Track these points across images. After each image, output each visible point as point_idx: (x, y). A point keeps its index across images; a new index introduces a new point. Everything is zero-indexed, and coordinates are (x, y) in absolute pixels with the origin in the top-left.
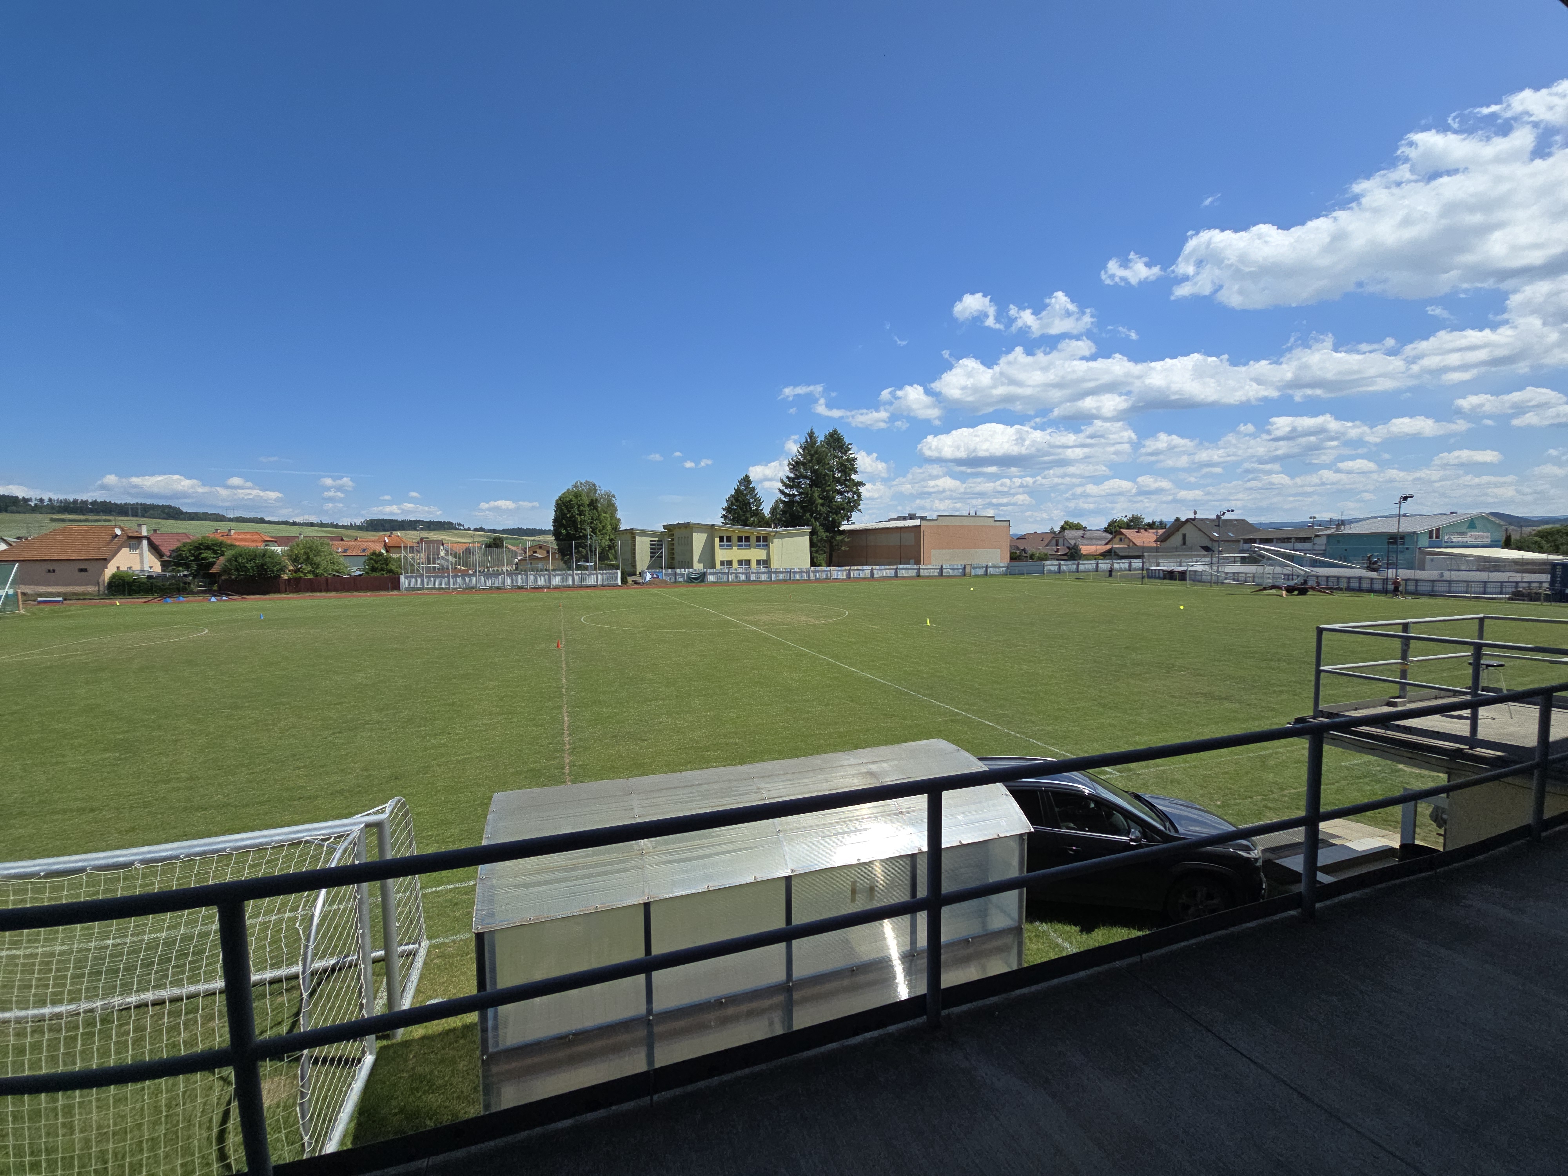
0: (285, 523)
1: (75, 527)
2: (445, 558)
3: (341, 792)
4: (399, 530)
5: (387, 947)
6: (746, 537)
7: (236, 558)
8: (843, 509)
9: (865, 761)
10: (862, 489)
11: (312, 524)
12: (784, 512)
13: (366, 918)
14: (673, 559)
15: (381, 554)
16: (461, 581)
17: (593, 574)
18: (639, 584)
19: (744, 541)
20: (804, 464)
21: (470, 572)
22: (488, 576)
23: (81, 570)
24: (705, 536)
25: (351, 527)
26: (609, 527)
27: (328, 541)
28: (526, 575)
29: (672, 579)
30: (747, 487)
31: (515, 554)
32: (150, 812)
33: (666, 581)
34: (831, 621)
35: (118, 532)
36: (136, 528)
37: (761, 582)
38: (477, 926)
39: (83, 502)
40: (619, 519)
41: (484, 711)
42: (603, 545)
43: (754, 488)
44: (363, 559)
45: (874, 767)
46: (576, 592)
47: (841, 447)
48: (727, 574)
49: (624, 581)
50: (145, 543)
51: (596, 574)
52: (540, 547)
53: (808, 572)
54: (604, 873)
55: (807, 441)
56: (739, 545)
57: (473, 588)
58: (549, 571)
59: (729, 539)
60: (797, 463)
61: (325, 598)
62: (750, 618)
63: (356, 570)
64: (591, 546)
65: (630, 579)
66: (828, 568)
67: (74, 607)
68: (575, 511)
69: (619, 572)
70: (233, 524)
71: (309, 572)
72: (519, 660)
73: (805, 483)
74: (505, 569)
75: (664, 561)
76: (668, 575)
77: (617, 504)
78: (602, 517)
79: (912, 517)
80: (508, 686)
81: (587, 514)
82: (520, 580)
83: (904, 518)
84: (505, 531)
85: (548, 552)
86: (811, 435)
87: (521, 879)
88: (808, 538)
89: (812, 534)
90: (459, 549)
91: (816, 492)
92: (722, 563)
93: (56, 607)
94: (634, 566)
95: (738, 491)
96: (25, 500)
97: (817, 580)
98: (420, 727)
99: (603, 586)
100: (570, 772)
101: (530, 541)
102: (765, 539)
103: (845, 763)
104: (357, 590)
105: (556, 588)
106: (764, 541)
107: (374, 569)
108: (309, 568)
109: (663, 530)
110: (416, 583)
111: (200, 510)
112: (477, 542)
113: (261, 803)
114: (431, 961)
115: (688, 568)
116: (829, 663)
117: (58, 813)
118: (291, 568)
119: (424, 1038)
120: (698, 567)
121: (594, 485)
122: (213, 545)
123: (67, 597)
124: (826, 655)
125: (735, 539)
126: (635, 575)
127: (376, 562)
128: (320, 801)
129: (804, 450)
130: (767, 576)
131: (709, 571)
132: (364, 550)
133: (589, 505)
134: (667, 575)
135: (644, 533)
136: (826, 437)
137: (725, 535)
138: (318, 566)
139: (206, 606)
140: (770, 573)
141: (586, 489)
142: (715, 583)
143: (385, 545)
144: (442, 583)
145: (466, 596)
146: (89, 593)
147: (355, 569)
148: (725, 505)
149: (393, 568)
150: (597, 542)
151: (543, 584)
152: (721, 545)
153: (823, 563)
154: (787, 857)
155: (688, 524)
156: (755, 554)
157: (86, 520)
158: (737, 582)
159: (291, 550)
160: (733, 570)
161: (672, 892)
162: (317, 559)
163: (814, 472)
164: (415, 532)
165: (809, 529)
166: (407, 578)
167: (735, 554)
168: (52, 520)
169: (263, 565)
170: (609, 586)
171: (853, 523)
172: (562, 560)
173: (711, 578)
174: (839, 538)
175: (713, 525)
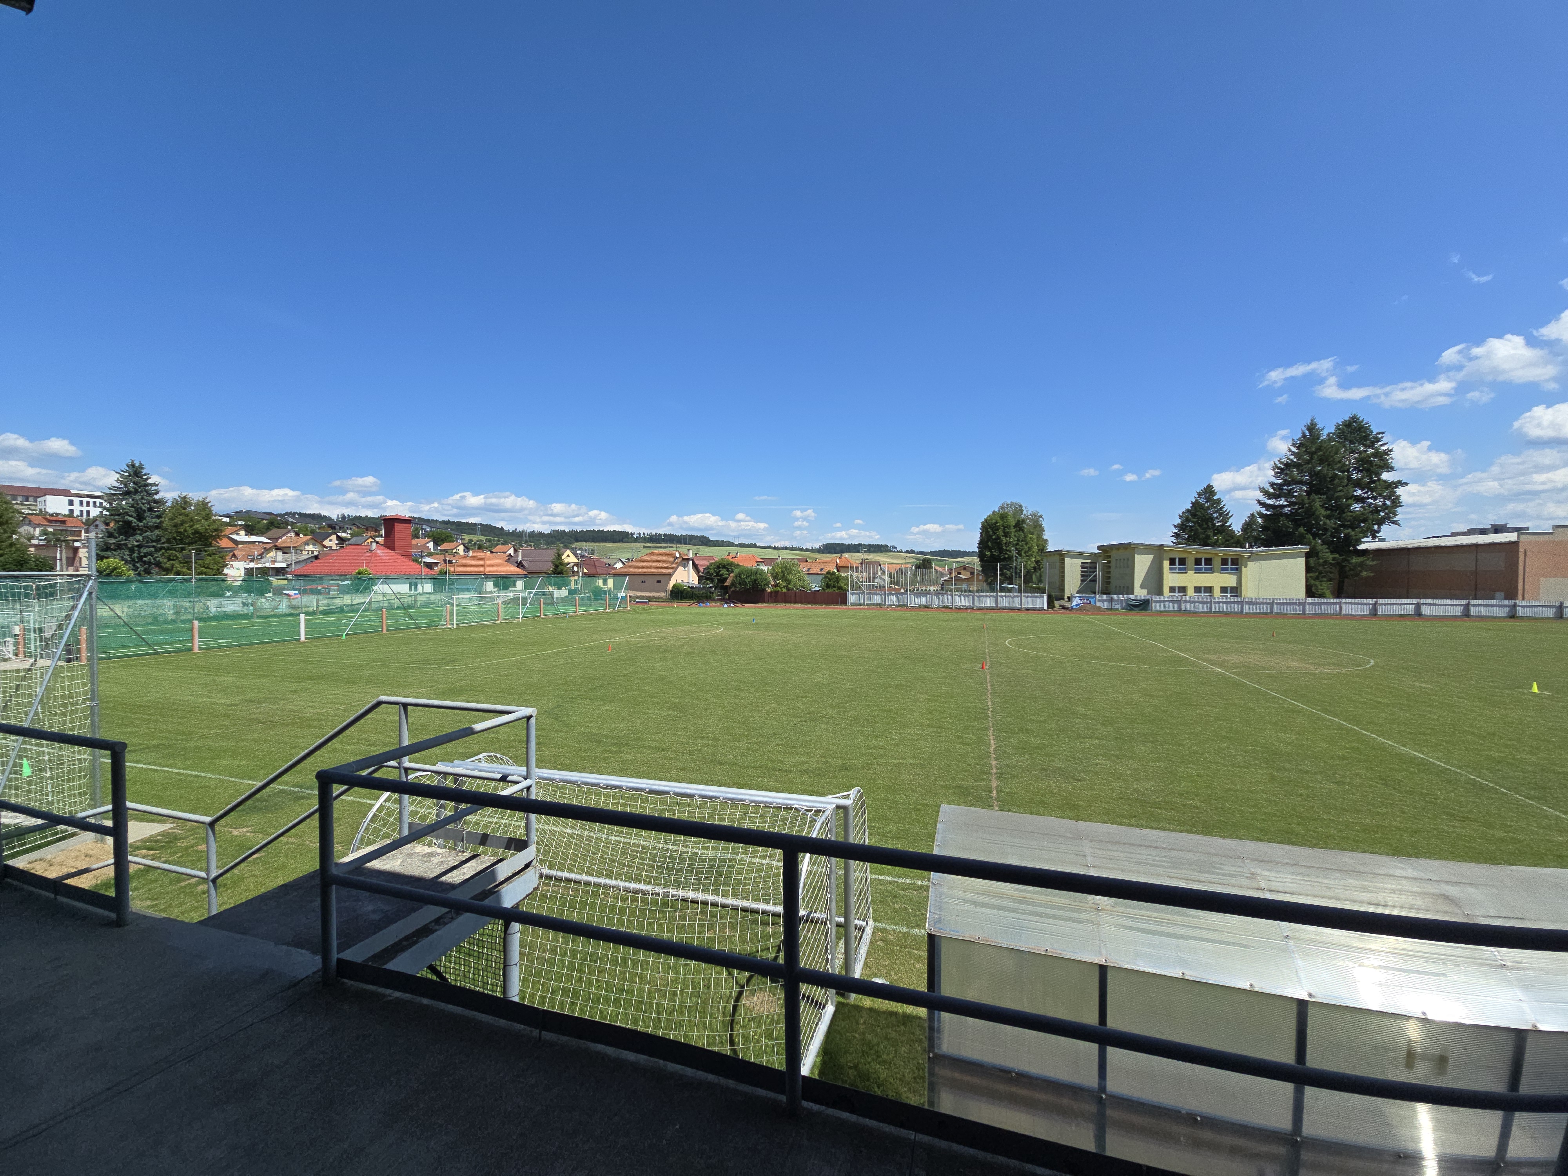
0: (769, 547)
1: (656, 551)
2: (883, 579)
3: (806, 771)
4: (847, 552)
5: (847, 917)
6: (1206, 559)
7: (739, 575)
8: (1364, 521)
9: (1434, 877)
10: (1399, 491)
11: (786, 548)
12: (1265, 528)
13: (834, 886)
14: (1109, 583)
15: (834, 573)
16: (894, 599)
17: (1018, 597)
18: (1067, 609)
19: (1204, 564)
20: (1297, 465)
21: (902, 591)
22: (918, 595)
23: (659, 582)
24: (1149, 558)
25: (812, 550)
26: (1035, 549)
27: (797, 562)
28: (952, 596)
29: (1107, 605)
30: (1208, 499)
31: (941, 575)
32: (693, 759)
33: (1099, 608)
34: (1344, 670)
35: (677, 555)
36: (686, 552)
37: (1227, 614)
38: (929, 927)
39: (660, 535)
40: (1046, 540)
41: (916, 721)
42: (1029, 567)
43: (1219, 500)
44: (820, 577)
45: (1452, 891)
46: (999, 614)
47: (1366, 438)
48: (1179, 602)
49: (1051, 605)
50: (691, 562)
51: (1021, 597)
52: (965, 569)
53: (1303, 605)
54: (1054, 917)
55: (1304, 436)
56: (1196, 569)
57: (904, 605)
58: (973, 591)
59: (1182, 561)
60: (1287, 465)
61: (794, 608)
62: (1213, 657)
63: (815, 587)
64: (1016, 568)
65: (1057, 604)
66: (1337, 600)
67: (653, 606)
68: (1000, 532)
69: (1045, 596)
70: (738, 549)
71: (784, 587)
72: (946, 678)
73: (1300, 490)
74: (932, 589)
75: (1098, 586)
76: (1103, 601)
77: (1045, 523)
78: (1028, 539)
79: (1498, 529)
80: (936, 701)
81: (1012, 535)
82: (946, 600)
83: (1483, 531)
84: (933, 553)
85: (972, 573)
86: (1312, 427)
87: (969, 896)
88: (1304, 559)
89: (1308, 556)
90: (894, 569)
91: (1318, 502)
92: (1172, 589)
93: (645, 606)
94: (1062, 590)
95: (1196, 505)
96: (632, 534)
97: (1315, 615)
98: (863, 727)
99: (1028, 609)
100: (998, 797)
101: (955, 562)
102: (1235, 561)
103: (1398, 872)
104: (816, 603)
105: (980, 609)
106: (1235, 565)
107: (828, 586)
108: (784, 584)
109: (1098, 551)
110: (858, 599)
111: (720, 539)
112: (908, 563)
113: (755, 768)
114: (876, 941)
115: (1127, 594)
116: (1341, 727)
117: (645, 748)
118: (773, 583)
119: (871, 1010)
120: (1140, 593)
121: (1020, 506)
122: (728, 564)
123: (651, 599)
124: (1335, 715)
125: (1191, 561)
126: (1063, 599)
127: (830, 580)
128: (792, 775)
129: (1298, 448)
130: (1237, 608)
131: (1154, 598)
132: (822, 570)
133: (1015, 527)
134: (1101, 601)
135: (1075, 555)
136: (1338, 426)
137: (1177, 556)
138: (789, 582)
139: (722, 611)
140: (1241, 603)
141: (1011, 511)
142: (1160, 613)
143: (837, 566)
144: (879, 599)
145: (898, 613)
146: (661, 598)
147: (814, 585)
148: (1179, 521)
149: (842, 585)
150: (1022, 564)
151: (967, 604)
152: (1171, 569)
153: (1328, 593)
154: (1302, 975)
155: (1129, 544)
156: (1219, 580)
157: (661, 547)
158: (1190, 612)
159: (774, 569)
160: (1186, 598)
161: (1135, 964)
162: (790, 577)
163: (1314, 475)
164: (858, 554)
165: (1306, 548)
166: (853, 594)
167: (1191, 579)
168: (644, 547)
169: (756, 580)
170: (1034, 609)
171: (1383, 540)
172: (986, 581)
173: (1155, 606)
174: (1355, 560)
175: (1162, 546)
